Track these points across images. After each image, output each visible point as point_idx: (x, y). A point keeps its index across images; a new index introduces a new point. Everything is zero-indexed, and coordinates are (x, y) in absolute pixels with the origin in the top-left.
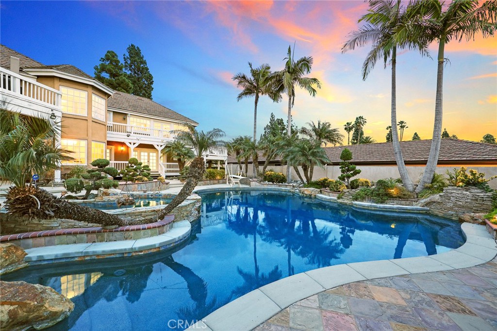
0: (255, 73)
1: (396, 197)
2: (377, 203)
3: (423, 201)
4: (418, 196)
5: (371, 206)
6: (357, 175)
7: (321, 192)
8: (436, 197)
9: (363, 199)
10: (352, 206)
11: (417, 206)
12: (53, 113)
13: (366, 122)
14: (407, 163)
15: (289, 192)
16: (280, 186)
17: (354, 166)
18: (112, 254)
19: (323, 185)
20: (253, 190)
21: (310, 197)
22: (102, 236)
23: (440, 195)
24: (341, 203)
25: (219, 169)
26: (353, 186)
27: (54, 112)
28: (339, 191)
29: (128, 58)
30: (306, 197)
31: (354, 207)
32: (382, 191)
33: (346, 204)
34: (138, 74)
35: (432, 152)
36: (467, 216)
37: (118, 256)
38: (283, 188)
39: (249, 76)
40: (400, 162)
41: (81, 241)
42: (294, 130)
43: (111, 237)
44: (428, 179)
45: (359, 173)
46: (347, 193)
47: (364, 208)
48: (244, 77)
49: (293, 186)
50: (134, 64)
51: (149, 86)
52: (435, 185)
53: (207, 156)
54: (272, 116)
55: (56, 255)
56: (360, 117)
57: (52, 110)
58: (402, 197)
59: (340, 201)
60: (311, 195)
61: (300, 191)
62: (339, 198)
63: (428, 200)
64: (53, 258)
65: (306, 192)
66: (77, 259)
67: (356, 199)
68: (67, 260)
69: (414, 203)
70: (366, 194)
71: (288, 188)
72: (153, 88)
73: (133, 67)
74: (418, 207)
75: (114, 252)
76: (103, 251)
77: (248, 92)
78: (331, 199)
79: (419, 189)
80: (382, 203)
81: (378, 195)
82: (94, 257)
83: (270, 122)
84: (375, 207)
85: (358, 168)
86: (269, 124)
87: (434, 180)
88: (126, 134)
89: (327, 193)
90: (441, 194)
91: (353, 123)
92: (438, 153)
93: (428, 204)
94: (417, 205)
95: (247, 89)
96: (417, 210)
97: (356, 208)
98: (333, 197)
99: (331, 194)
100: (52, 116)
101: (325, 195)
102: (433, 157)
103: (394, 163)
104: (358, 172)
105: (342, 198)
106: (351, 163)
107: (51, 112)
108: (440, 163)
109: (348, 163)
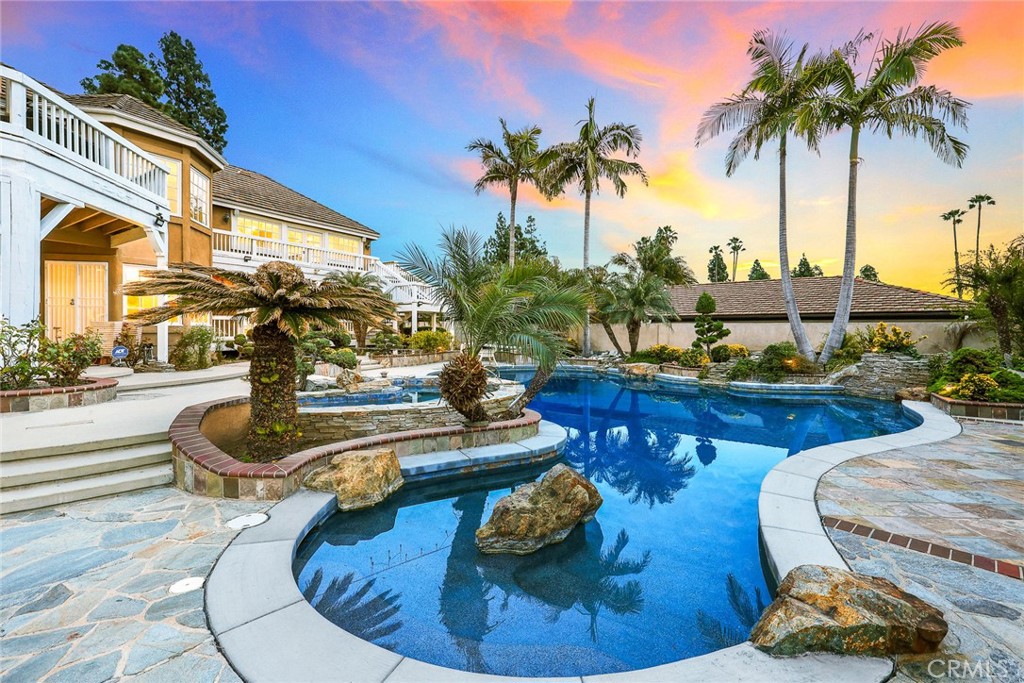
0: (511, 141)
1: (796, 372)
2: (769, 382)
3: (834, 376)
4: (826, 369)
5: (762, 388)
6: (724, 338)
7: (661, 369)
8: (853, 369)
9: (746, 376)
10: (728, 389)
11: (826, 384)
12: (160, 214)
13: (676, 238)
14: (805, 318)
15: (594, 372)
16: (572, 362)
17: (720, 322)
18: (505, 462)
19: (661, 356)
20: (522, 372)
21: (644, 379)
22: (471, 439)
23: (858, 366)
24: (707, 386)
25: (434, 330)
26: (719, 356)
27: (161, 210)
28: (699, 367)
29: (160, 63)
30: (636, 380)
31: (732, 391)
32: (775, 362)
33: (717, 387)
34: (188, 106)
35: (841, 302)
36: (904, 391)
37: (514, 464)
38: (582, 366)
39: (500, 145)
40: (794, 316)
41: (442, 448)
42: (540, 249)
43: (482, 440)
44: (837, 342)
45: (727, 335)
46: (714, 369)
47: (750, 391)
48: (490, 147)
49: (600, 362)
50: (177, 80)
51: (216, 135)
52: (846, 351)
53: (419, 305)
54: (500, 219)
55: (439, 466)
56: (666, 228)
57: (157, 208)
58: (805, 370)
59: (705, 382)
60: (645, 376)
61: (623, 370)
62: (701, 378)
63: (840, 374)
64: (436, 470)
65: (635, 371)
66: (462, 471)
67: (734, 377)
68: (451, 473)
69: (821, 380)
70: (751, 369)
71: (590, 366)
72: (226, 143)
73: (174, 87)
74: (828, 385)
75: (510, 458)
76: (497, 457)
77: (496, 175)
78: (687, 381)
79: (824, 358)
80: (775, 381)
81: (771, 369)
82: (483, 467)
83: (496, 232)
84: (768, 388)
85: (726, 326)
86: (495, 236)
87: (844, 343)
88: (243, 255)
89: (676, 371)
90: (859, 364)
91: (653, 238)
92: (850, 303)
93: (842, 380)
94: (825, 382)
95: (497, 170)
96: (827, 389)
97: (737, 392)
98: (689, 376)
99: (683, 371)
100: (158, 219)
101: (673, 374)
102: (843, 308)
103: (784, 318)
104: (727, 333)
105: (707, 378)
106: (715, 318)
107: (155, 212)
108: (854, 317)
109: (708, 318)
